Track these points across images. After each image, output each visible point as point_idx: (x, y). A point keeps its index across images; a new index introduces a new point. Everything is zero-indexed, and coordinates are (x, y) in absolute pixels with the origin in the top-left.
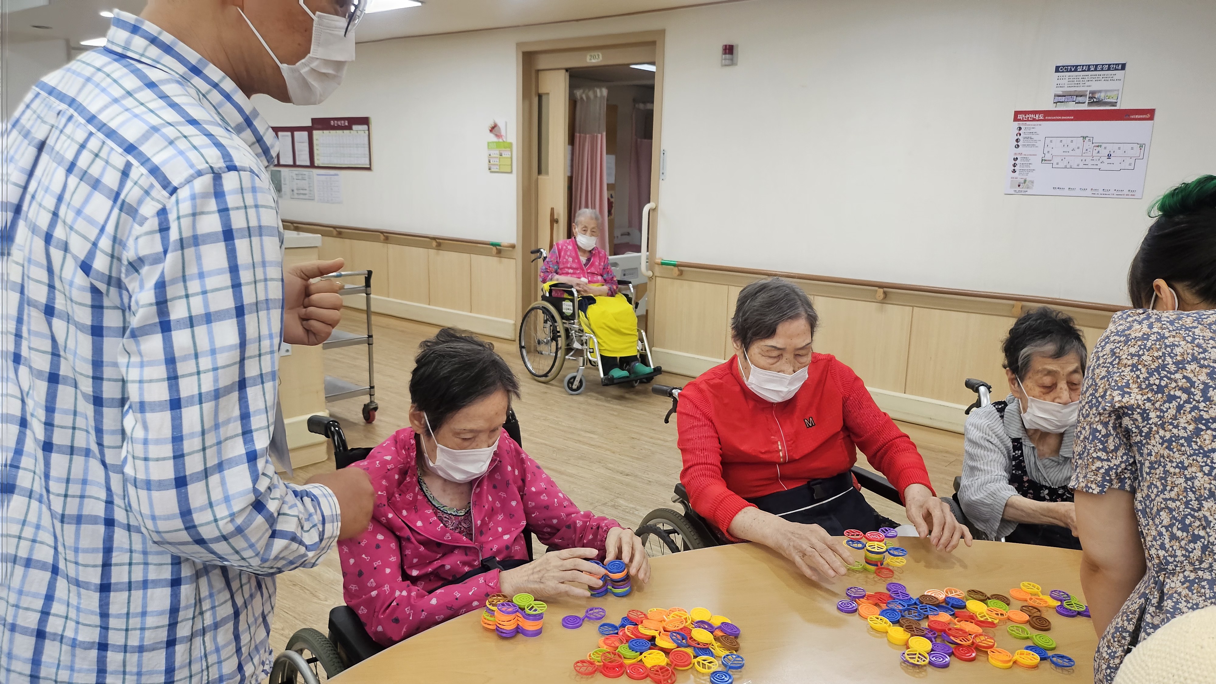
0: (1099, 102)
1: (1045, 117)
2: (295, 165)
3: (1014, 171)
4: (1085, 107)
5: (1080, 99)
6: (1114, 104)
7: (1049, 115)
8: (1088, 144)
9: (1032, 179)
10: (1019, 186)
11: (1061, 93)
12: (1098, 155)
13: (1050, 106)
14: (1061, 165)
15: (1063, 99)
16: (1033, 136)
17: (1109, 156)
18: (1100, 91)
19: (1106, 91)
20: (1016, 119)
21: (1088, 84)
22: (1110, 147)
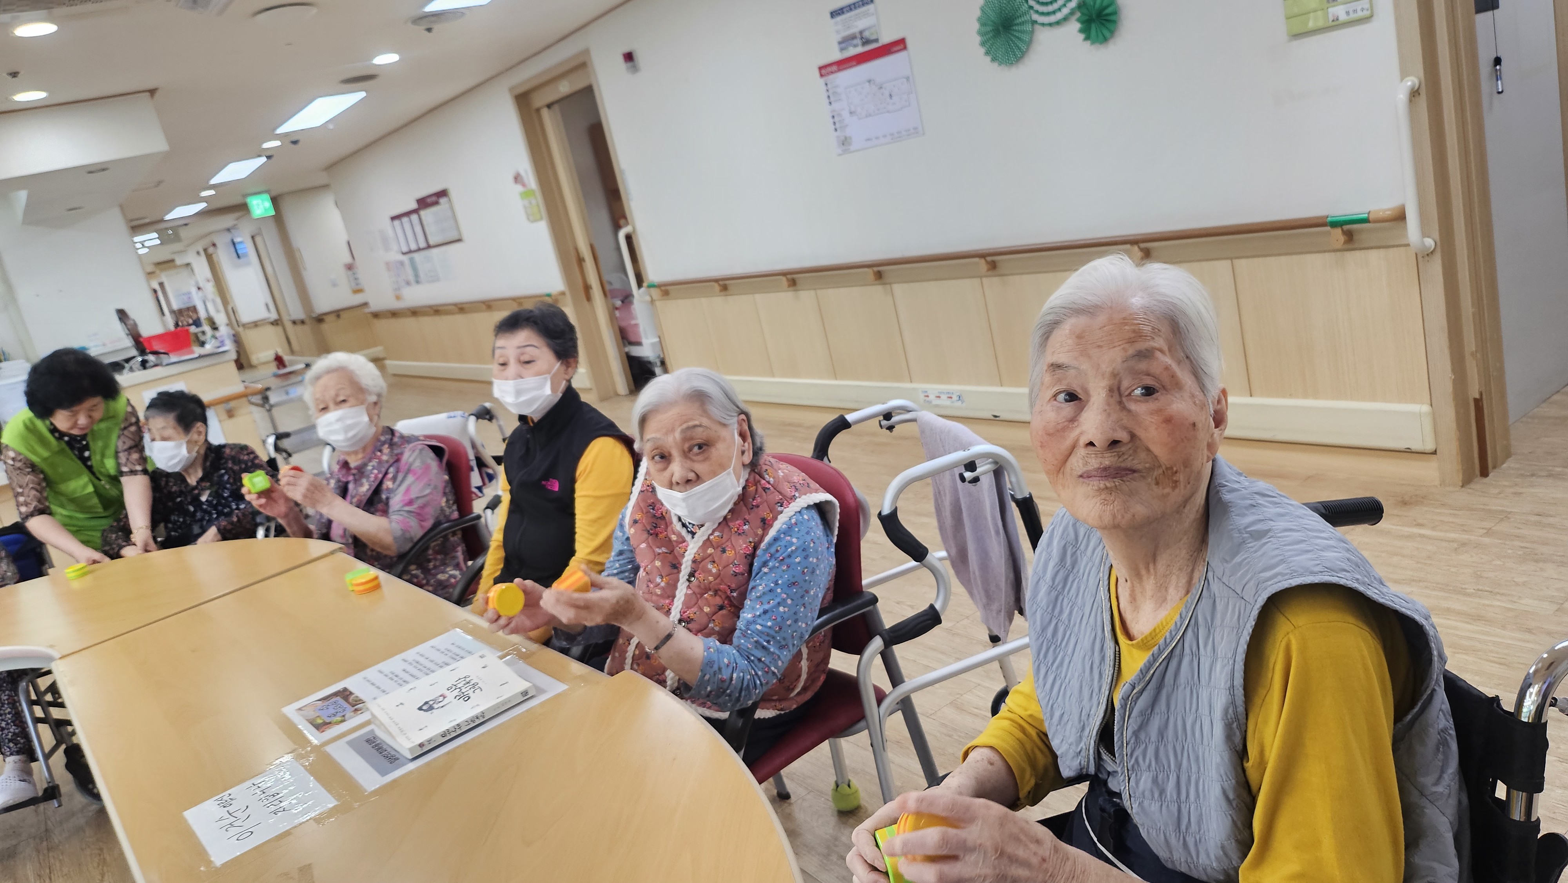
0: (866, 42)
1: (838, 66)
2: (419, 250)
3: (836, 130)
5: (855, 42)
7: (842, 64)
8: (874, 88)
9: (849, 135)
10: (843, 144)
12: (883, 96)
13: (837, 56)
14: (863, 114)
15: (844, 45)
16: (837, 90)
17: (891, 96)
18: (865, 30)
19: (869, 28)
20: (822, 75)
21: (855, 24)
22: (888, 87)
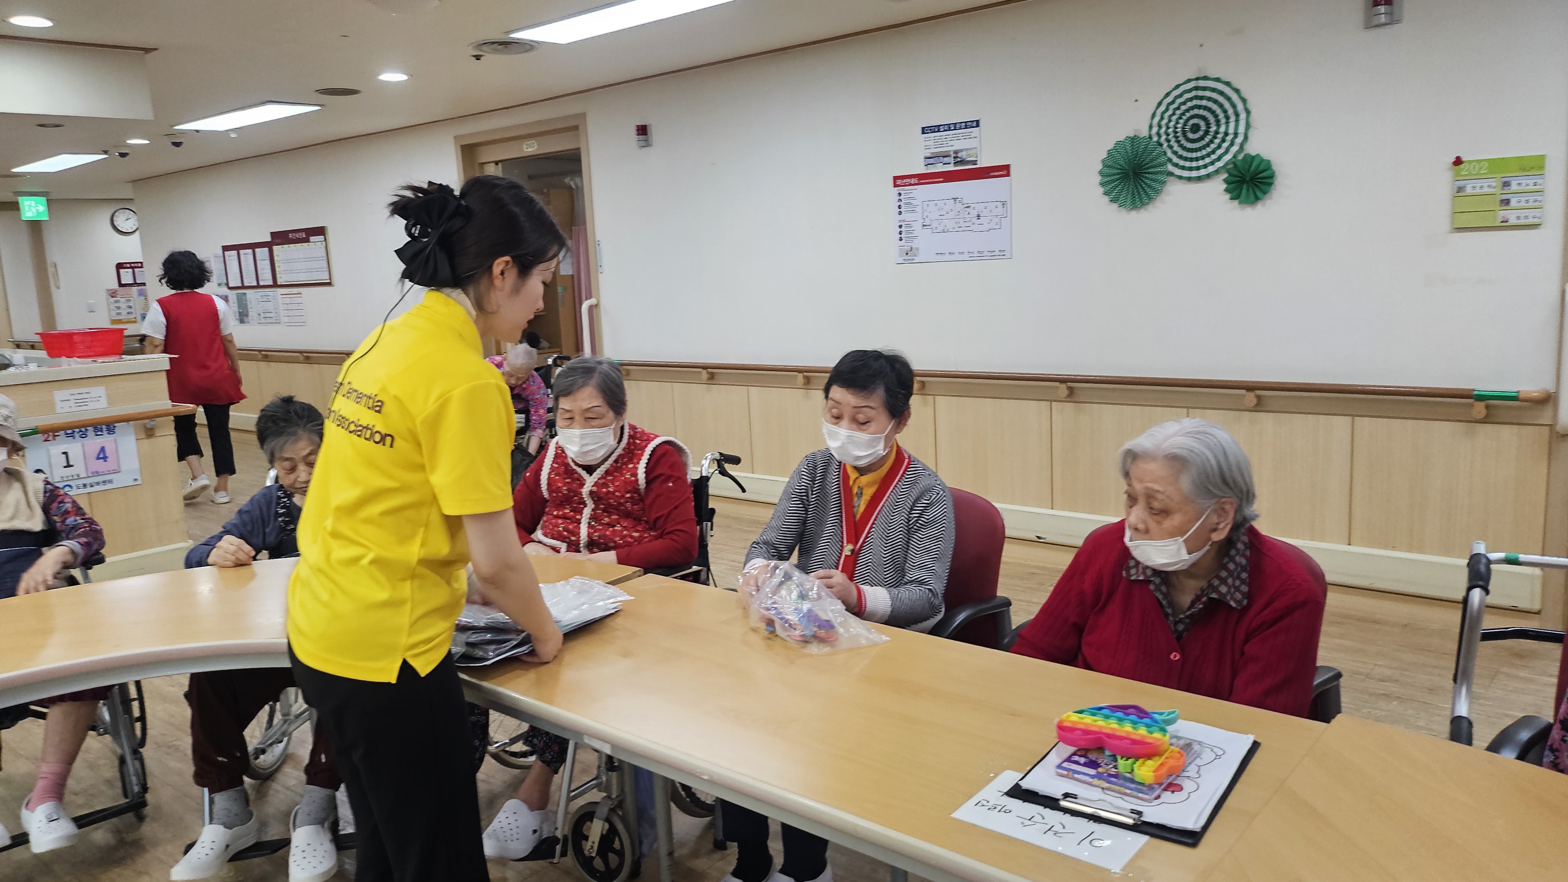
0: (962, 162)
1: (919, 180)
2: (258, 286)
3: (901, 239)
4: (951, 168)
5: (946, 160)
6: (974, 162)
7: (923, 179)
8: (959, 207)
9: (917, 247)
10: (907, 254)
11: (929, 155)
12: (969, 216)
13: (922, 170)
14: (940, 229)
15: (931, 161)
16: (912, 201)
17: (979, 216)
18: (961, 151)
19: (967, 149)
20: (896, 186)
21: (951, 143)
22: (979, 208)
